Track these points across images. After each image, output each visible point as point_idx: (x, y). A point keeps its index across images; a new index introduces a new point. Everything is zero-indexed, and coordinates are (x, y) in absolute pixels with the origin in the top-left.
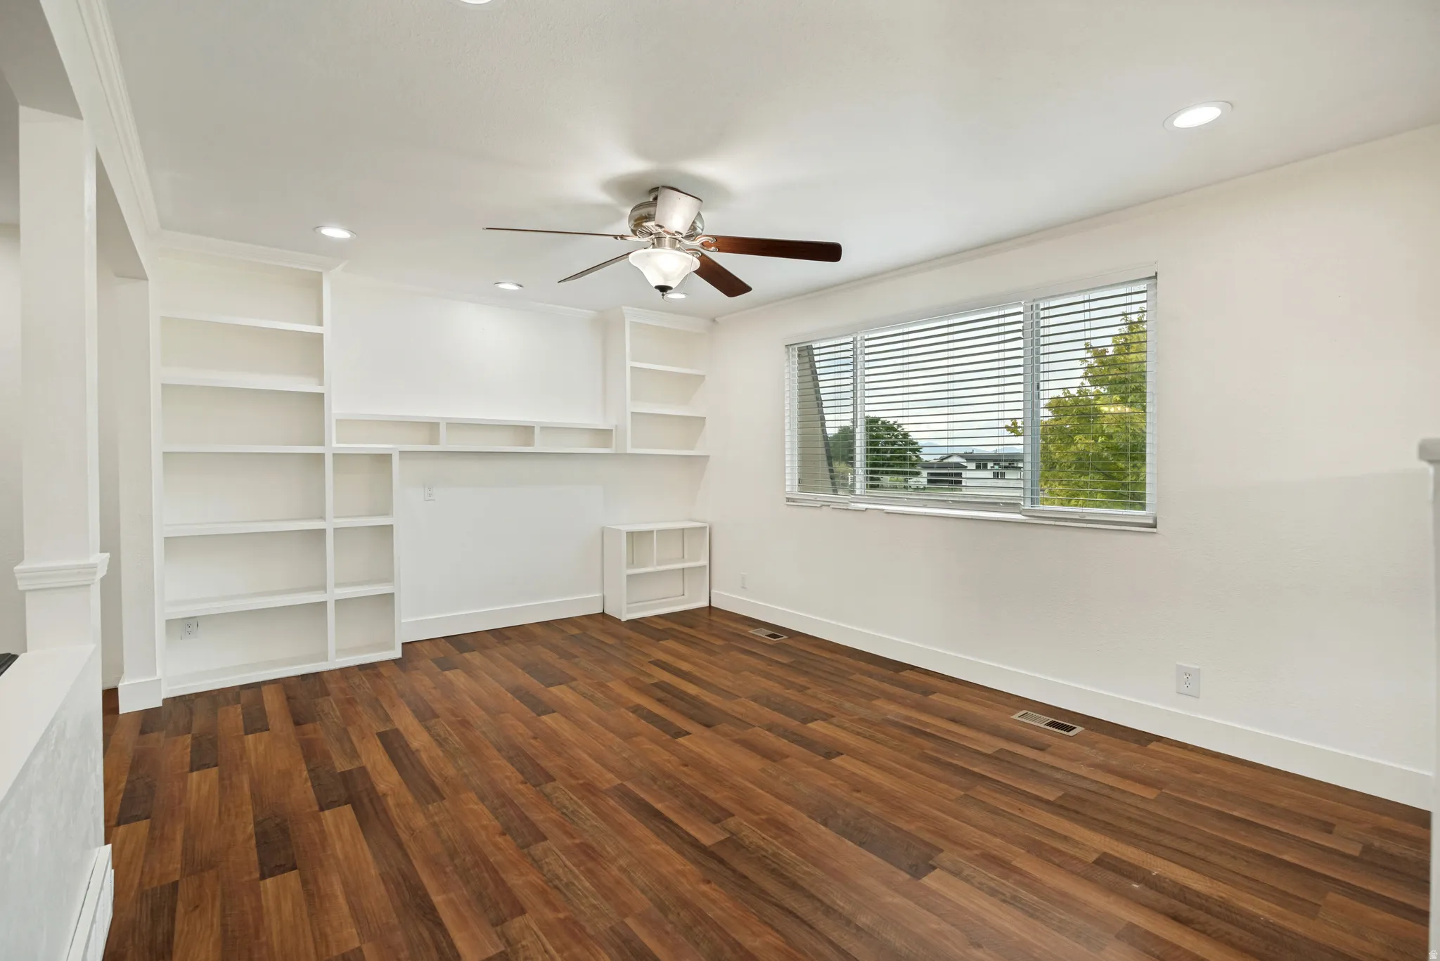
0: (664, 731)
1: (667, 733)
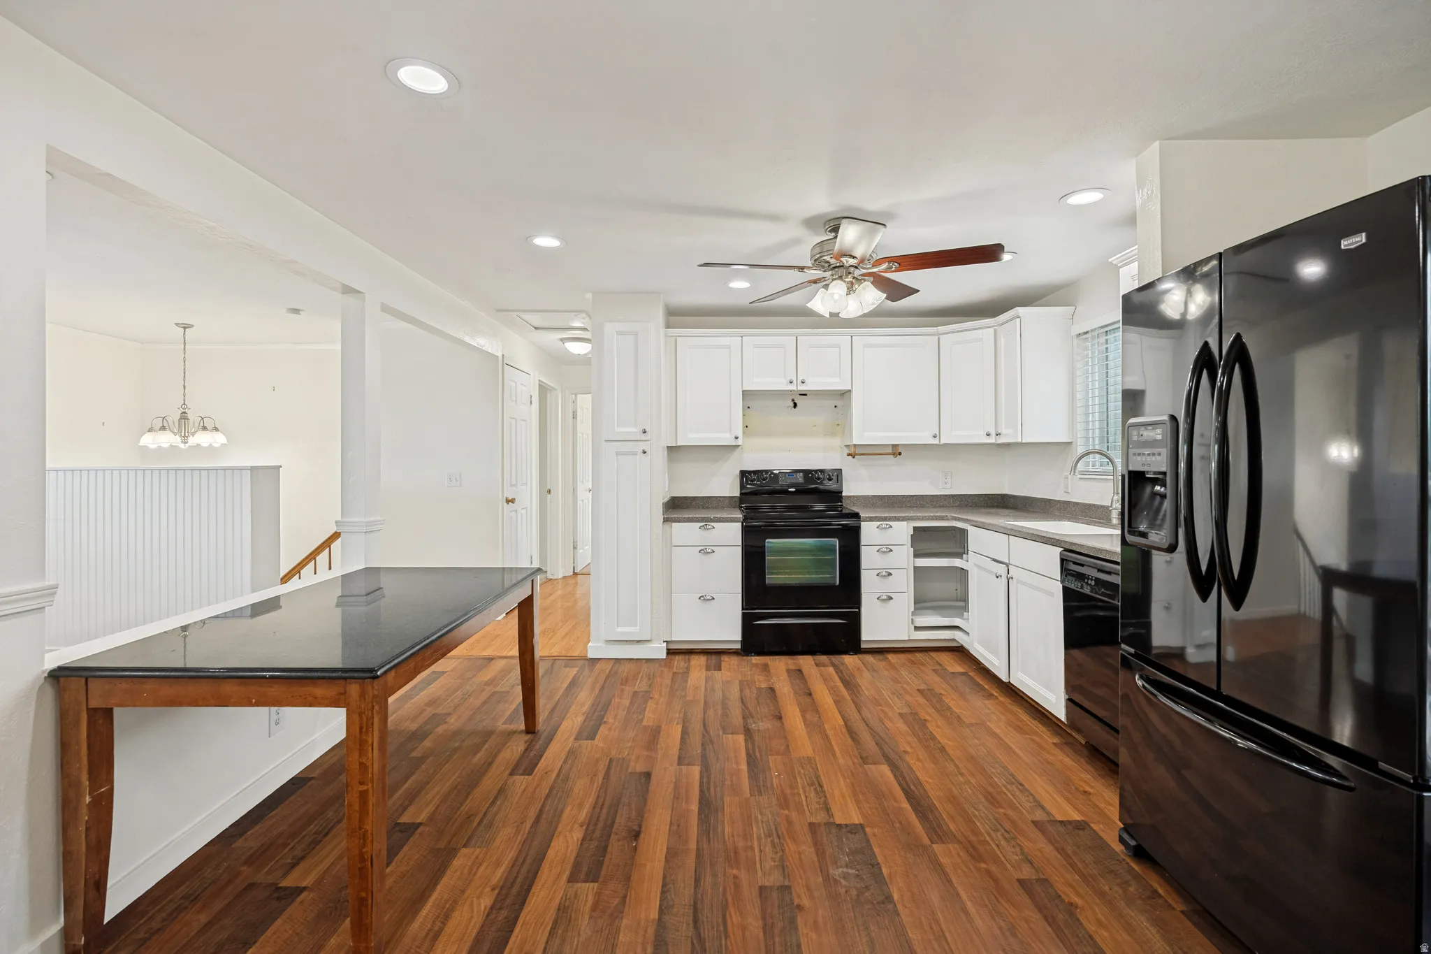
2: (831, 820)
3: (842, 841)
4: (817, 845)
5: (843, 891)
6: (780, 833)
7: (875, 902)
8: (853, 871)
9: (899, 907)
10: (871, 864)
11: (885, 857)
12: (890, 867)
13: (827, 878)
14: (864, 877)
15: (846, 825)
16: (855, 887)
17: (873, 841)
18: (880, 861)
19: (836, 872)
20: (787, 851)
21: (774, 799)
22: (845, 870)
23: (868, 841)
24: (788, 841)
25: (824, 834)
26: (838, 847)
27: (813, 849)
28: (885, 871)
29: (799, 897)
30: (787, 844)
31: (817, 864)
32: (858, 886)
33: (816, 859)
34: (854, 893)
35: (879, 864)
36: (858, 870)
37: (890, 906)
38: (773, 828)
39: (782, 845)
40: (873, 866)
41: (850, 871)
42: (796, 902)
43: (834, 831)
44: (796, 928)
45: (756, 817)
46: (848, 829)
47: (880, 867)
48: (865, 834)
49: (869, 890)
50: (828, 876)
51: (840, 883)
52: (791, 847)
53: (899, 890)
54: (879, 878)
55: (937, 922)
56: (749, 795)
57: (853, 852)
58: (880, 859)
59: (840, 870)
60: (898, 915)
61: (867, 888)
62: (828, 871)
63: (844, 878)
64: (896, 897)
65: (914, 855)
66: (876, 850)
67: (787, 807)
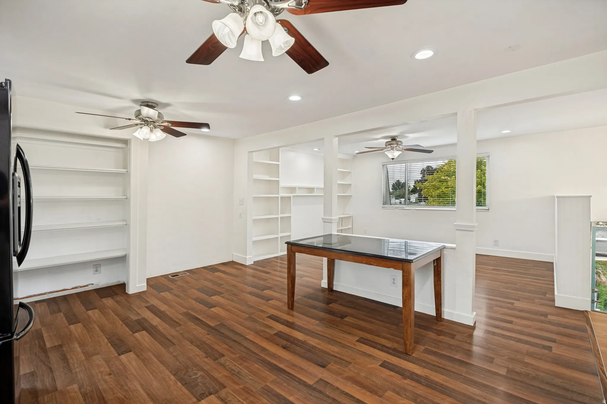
2: (216, 395)
3: (205, 387)
4: (216, 380)
5: (194, 369)
6: (235, 376)
7: (180, 371)
8: (193, 377)
9: (170, 374)
10: (187, 384)
11: (181, 390)
12: (177, 387)
13: (202, 369)
14: (188, 377)
15: (207, 396)
16: (190, 372)
17: (190, 395)
18: (183, 387)
19: (200, 373)
20: (226, 371)
21: (254, 390)
22: (197, 376)
23: (192, 394)
24: (229, 375)
25: (215, 386)
26: (205, 384)
27: (216, 377)
28: (179, 384)
29: (209, 360)
30: (228, 373)
31: (210, 372)
32: (189, 373)
33: (212, 374)
34: (189, 370)
35: (183, 386)
36: (191, 378)
37: (173, 373)
38: (240, 376)
39: (230, 372)
40: (186, 384)
41: (195, 377)
42: (209, 358)
43: (212, 390)
44: (204, 352)
45: (251, 376)
46: (205, 395)
47: (182, 384)
48: (195, 397)
49: (184, 374)
50: (203, 371)
51: (196, 371)
52: (226, 373)
53: (171, 380)
54: (181, 380)
55: (154, 376)
56: (267, 384)
57: (197, 385)
58: (184, 388)
59: (199, 375)
60: (170, 372)
61: (185, 374)
62: (204, 372)
63: (196, 373)
64: (172, 377)
65: (167, 399)
66: (186, 391)
67: (243, 389)
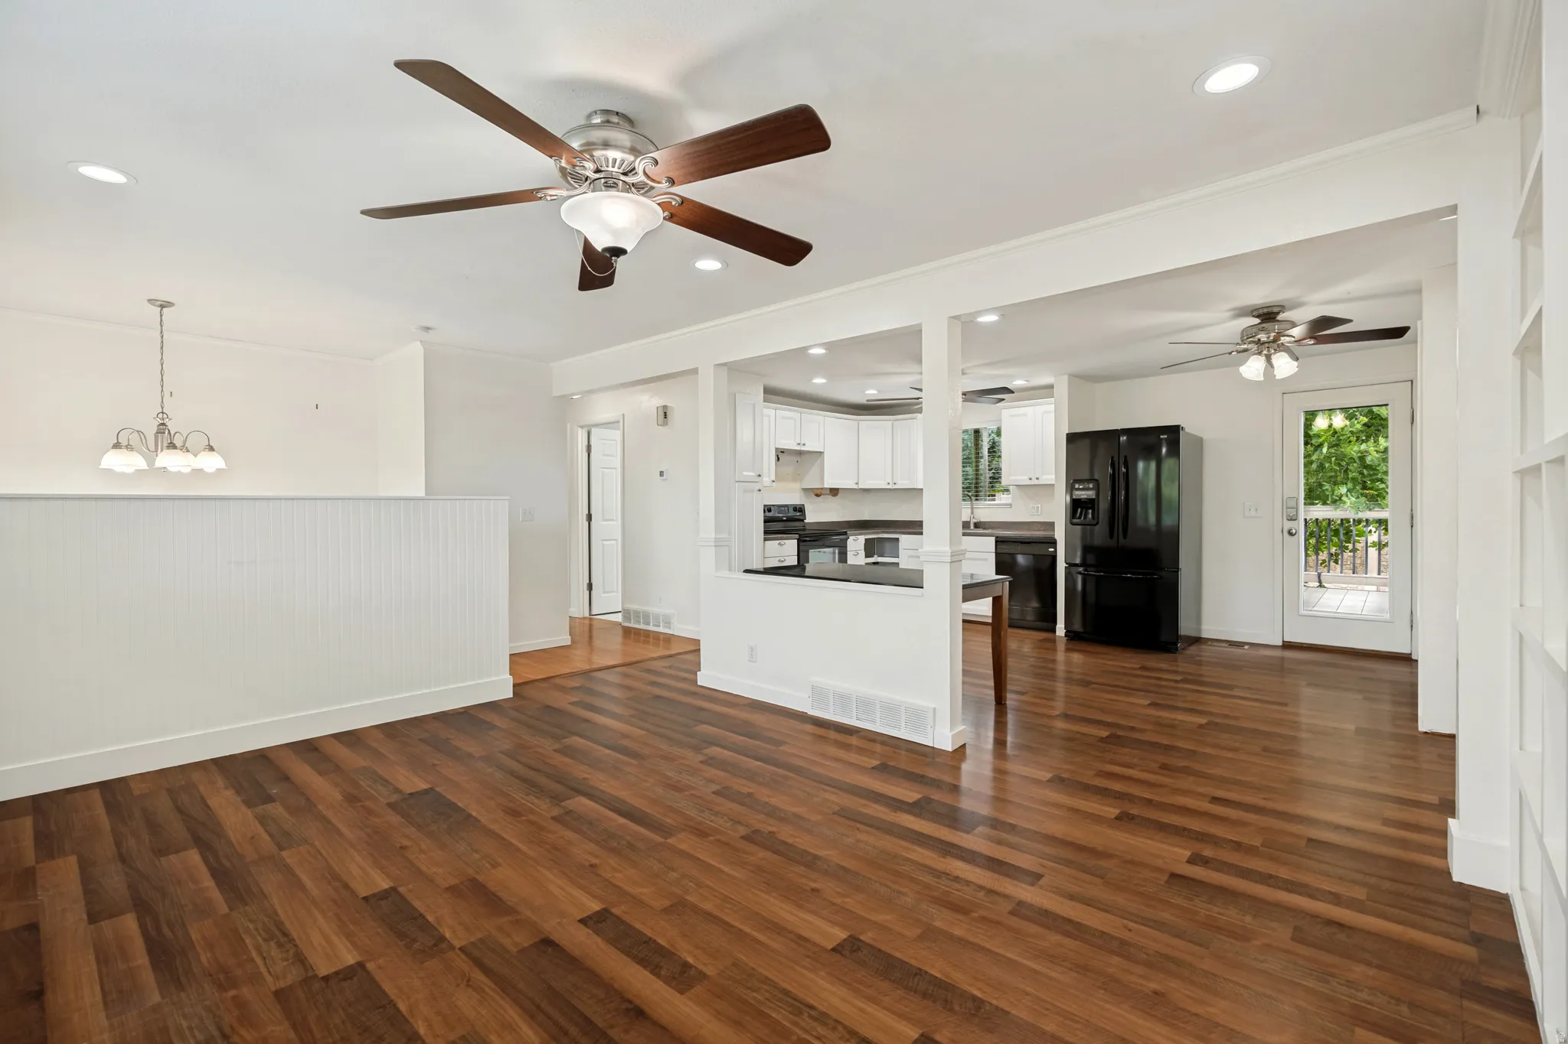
0: (623, 922)
1: (618, 918)
